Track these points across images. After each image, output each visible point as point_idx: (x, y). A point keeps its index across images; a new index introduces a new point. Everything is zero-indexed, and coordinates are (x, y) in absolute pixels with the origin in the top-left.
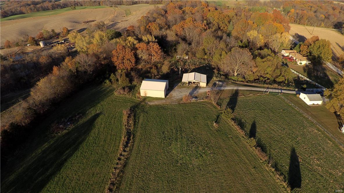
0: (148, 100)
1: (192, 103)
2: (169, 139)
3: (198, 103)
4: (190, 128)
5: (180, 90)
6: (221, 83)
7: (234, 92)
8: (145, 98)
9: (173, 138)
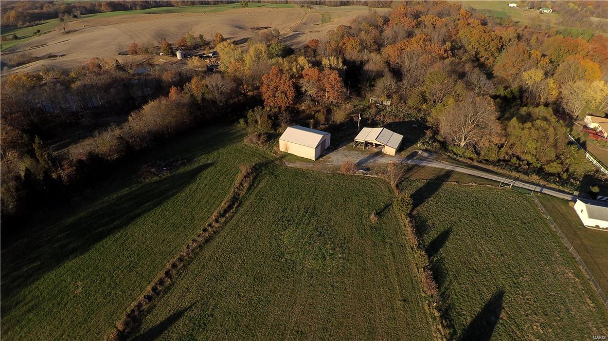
0: (287, 158)
1: (356, 176)
2: (288, 221)
3: (366, 178)
4: (329, 212)
5: (347, 153)
6: (426, 154)
7: (442, 173)
8: (286, 155)
9: (294, 221)
